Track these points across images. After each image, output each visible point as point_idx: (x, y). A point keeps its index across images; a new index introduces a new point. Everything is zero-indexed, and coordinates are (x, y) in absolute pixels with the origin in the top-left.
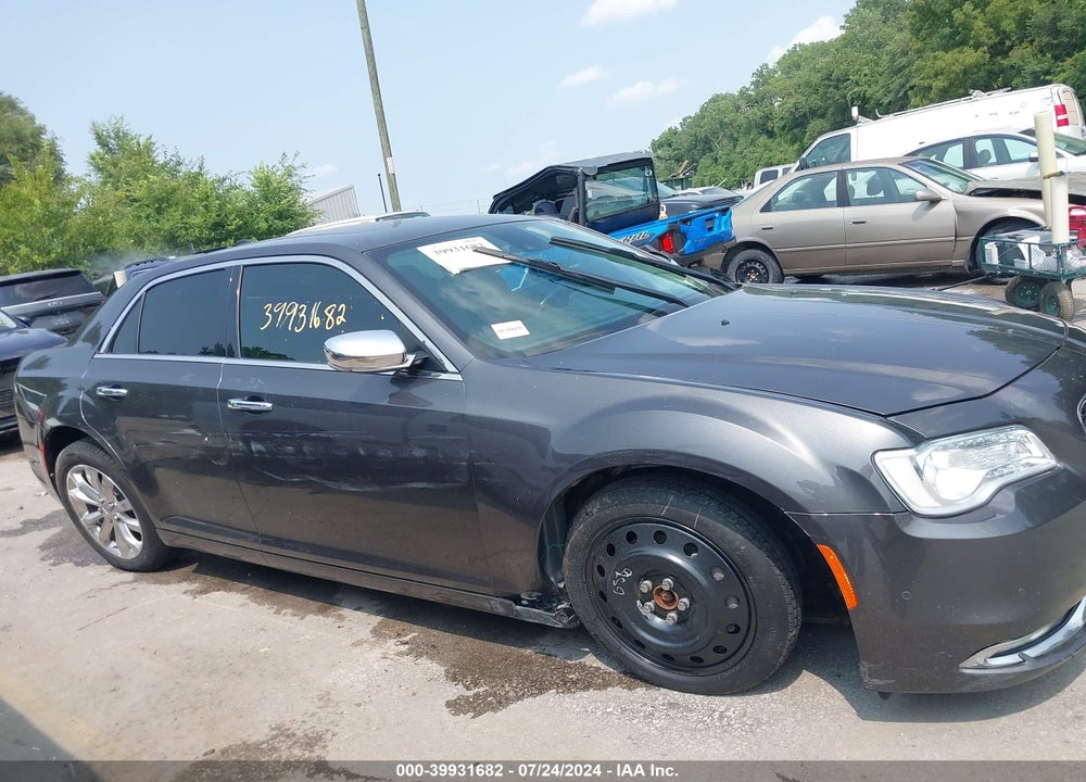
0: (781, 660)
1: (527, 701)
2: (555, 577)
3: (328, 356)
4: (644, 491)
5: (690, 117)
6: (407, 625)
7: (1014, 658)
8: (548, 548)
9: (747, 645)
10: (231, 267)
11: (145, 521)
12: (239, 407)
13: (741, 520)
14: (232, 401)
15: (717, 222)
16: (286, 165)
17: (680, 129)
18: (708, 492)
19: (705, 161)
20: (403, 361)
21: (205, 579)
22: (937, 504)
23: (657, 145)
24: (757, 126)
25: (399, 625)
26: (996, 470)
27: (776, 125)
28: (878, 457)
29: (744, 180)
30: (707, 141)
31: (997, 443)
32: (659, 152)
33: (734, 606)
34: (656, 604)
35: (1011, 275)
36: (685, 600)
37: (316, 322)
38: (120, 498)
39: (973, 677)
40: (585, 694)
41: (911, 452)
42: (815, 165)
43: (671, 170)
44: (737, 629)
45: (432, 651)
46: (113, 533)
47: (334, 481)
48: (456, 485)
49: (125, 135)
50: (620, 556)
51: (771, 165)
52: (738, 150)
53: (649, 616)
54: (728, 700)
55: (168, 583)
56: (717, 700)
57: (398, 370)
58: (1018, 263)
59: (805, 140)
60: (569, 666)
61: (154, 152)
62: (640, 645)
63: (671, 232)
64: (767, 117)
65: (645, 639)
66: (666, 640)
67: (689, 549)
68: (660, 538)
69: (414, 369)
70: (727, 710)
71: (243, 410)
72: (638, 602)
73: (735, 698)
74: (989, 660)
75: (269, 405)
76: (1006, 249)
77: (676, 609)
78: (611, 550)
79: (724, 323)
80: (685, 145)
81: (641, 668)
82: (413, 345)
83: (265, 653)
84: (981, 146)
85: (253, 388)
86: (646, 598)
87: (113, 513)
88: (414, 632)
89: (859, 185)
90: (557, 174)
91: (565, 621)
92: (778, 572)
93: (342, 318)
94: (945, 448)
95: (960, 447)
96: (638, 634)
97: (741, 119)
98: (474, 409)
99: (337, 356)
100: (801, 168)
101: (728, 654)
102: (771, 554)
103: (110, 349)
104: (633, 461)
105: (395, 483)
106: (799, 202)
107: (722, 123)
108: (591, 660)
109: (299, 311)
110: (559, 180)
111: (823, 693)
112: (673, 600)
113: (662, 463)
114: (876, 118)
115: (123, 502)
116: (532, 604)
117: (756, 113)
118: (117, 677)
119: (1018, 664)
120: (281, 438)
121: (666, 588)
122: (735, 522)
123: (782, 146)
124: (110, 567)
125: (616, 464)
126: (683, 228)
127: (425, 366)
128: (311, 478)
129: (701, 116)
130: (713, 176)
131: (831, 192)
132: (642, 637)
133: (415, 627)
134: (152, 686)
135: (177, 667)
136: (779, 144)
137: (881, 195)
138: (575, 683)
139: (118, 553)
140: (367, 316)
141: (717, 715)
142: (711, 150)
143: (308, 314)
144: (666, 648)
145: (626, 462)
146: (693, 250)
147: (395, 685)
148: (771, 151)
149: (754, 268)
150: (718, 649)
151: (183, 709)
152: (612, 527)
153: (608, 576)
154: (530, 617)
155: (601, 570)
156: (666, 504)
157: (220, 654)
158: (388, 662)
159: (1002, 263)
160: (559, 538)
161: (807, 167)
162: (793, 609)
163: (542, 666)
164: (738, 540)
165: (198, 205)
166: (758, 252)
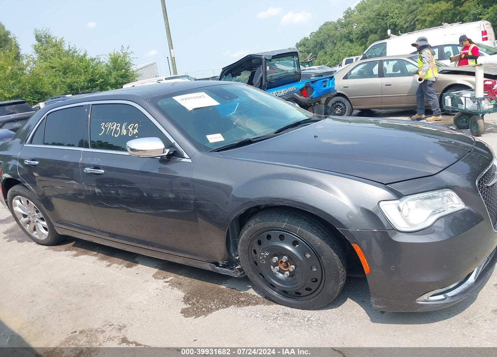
0: (336, 295)
1: (220, 311)
2: (235, 254)
3: (128, 149)
4: (275, 216)
5: (314, 33)
6: (169, 273)
7: (442, 297)
8: (231, 241)
9: (321, 287)
10: (86, 105)
11: (49, 223)
12: (89, 172)
13: (319, 230)
14: (86, 169)
15: (328, 82)
16: (124, 52)
17: (309, 38)
18: (304, 217)
19: (321, 53)
20: (164, 152)
21: (77, 250)
22: (408, 226)
23: (298, 45)
24: (345, 37)
25: (165, 273)
26: (437, 210)
27: (353, 37)
28: (381, 204)
29: (338, 63)
30: (322, 44)
31: (438, 197)
32: (300, 48)
33: (315, 269)
34: (280, 268)
35: (457, 112)
36: (293, 266)
37: (124, 132)
38: (37, 212)
39: (422, 305)
40: (247, 308)
41: (397, 202)
42: (370, 57)
43: (305, 57)
44: (316, 280)
45: (179, 285)
46: (35, 227)
47: (132, 207)
48: (189, 211)
49: (49, 37)
50: (263, 246)
51: (351, 56)
52: (336, 48)
53: (277, 273)
54: (312, 312)
55: (60, 251)
56: (307, 312)
57: (162, 156)
58: (460, 106)
59: (367, 44)
60: (241, 294)
61: (63, 45)
62: (272, 286)
63: (306, 87)
64: (350, 33)
65: (274, 283)
66: (284, 284)
67: (294, 243)
68: (282, 238)
69: (169, 156)
70: (311, 316)
71: (91, 173)
72: (272, 267)
73: (315, 311)
74: (430, 298)
75: (103, 171)
76: (455, 99)
77: (289, 270)
78: (260, 243)
79: (315, 137)
80: (311, 45)
81: (273, 296)
82: (168, 145)
83: (103, 285)
84: (446, 49)
85: (96, 163)
86: (276, 265)
87: (35, 218)
88: (172, 277)
89: (389, 68)
90: (253, 58)
91: (239, 274)
92: (335, 255)
93: (136, 130)
94: (413, 200)
95: (421, 199)
96: (272, 281)
97: (338, 33)
98: (196, 176)
99: (132, 150)
100: (363, 58)
101: (311, 292)
102: (332, 246)
103: (31, 142)
104: (269, 203)
105: (161, 209)
106: (361, 75)
107: (329, 35)
108: (251, 291)
109: (117, 127)
110: (253, 61)
111: (355, 310)
112: (287, 266)
113: (281, 204)
114: (399, 35)
115: (39, 213)
116: (224, 266)
117: (345, 31)
118: (33, 296)
119: (443, 299)
120: (109, 187)
121: (284, 261)
122: (316, 231)
123: (356, 47)
124: (34, 243)
125: (261, 204)
126: (312, 85)
127: (174, 155)
128: (123, 206)
129: (319, 32)
130: (325, 60)
131: (376, 70)
132: (273, 283)
133: (172, 274)
134: (50, 300)
135: (62, 291)
136: (355, 46)
137: (399, 72)
138: (243, 302)
139: (37, 237)
140: (148, 130)
141: (306, 319)
142: (324, 48)
143: (121, 128)
144: (284, 288)
145: (266, 203)
146: (316, 96)
147: (161, 302)
148: (351, 49)
149: (339, 105)
150: (308, 289)
151: (63, 311)
152: (260, 232)
153: (258, 255)
154: (223, 272)
155: (255, 251)
156: (284, 223)
157: (82, 285)
158: (158, 291)
159: (452, 105)
160: (236, 236)
161: (366, 58)
162: (342, 272)
163: (229, 294)
164: (317, 240)
165: (83, 71)
166: (341, 98)
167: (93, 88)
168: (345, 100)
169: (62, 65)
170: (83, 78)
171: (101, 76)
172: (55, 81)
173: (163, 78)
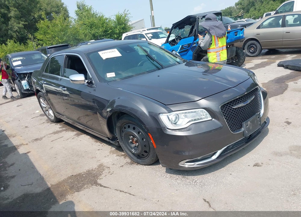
12: (61, 89)
14: (60, 87)
15: (238, 33)
16: (125, 13)
20: (85, 82)
22: (173, 126)
23: (237, 4)
28: (160, 115)
29: (260, 16)
30: (253, 3)
32: (238, 6)
41: (168, 114)
42: (280, 13)
49: (84, 5)
52: (263, 5)
61: (92, 10)
74: (185, 163)
75: (66, 89)
79: (158, 76)
80: (246, 4)
85: (64, 85)
89: (290, 20)
90: (191, 18)
91: (117, 144)
103: (45, 72)
110: (191, 20)
116: (112, 139)
119: (193, 165)
127: (90, 83)
130: (254, 14)
134: (63, 157)
141: (194, 181)
142: (254, 6)
149: (253, 46)
154: (112, 142)
161: (277, 13)
165: (101, 26)
166: (255, 41)
167: (106, 36)
168: (257, 43)
169: (89, 22)
170: (101, 30)
171: (111, 29)
172: (86, 32)
173: (146, 29)
